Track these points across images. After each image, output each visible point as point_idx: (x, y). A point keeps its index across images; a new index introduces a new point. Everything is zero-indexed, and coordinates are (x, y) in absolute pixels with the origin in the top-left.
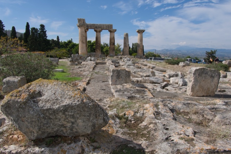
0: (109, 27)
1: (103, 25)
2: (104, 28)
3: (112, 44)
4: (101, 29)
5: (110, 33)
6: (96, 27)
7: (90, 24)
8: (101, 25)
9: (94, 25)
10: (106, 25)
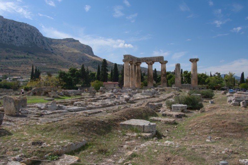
0: (159, 59)
1: (154, 58)
2: (154, 60)
3: (163, 75)
4: (151, 62)
5: (161, 64)
6: (147, 60)
7: (142, 58)
8: (151, 57)
9: (145, 58)
10: (156, 57)
